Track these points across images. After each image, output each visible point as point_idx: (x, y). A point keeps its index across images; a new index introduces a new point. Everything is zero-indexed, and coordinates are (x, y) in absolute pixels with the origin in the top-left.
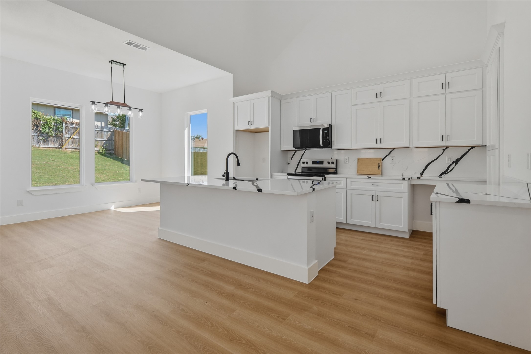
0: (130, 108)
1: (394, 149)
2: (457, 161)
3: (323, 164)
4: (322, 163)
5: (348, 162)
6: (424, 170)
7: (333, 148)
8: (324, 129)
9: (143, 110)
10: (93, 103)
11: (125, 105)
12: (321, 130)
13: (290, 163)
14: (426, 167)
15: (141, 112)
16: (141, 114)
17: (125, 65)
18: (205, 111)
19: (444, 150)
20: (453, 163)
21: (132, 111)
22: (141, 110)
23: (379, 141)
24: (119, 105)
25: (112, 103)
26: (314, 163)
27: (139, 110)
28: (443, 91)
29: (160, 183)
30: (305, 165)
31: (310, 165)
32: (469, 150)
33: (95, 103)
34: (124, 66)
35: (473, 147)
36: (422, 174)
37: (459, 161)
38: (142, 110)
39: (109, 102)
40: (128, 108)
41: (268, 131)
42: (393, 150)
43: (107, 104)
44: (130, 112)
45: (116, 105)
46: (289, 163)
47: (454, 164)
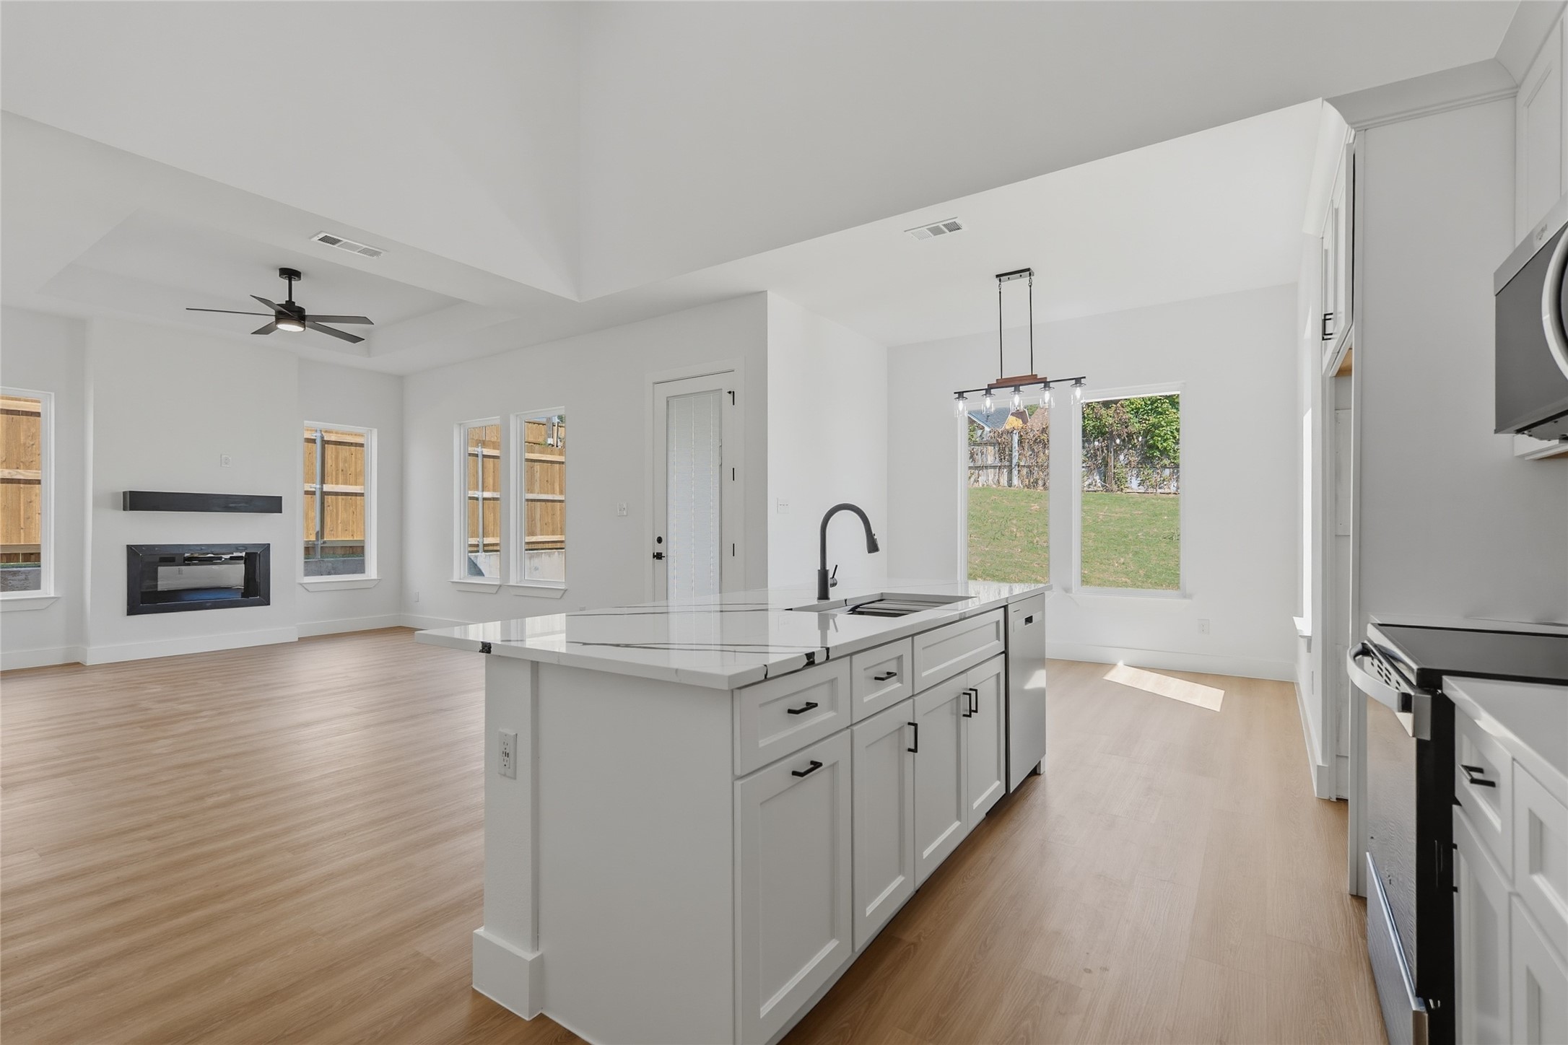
0: (1046, 383)
9: (1084, 377)
10: (960, 395)
11: (1033, 380)
21: (1052, 390)
22: (1078, 381)
24: (1015, 383)
25: (1002, 383)
33: (964, 393)
39: (995, 382)
40: (1042, 385)
43: (988, 391)
44: (1047, 395)
45: (1012, 386)
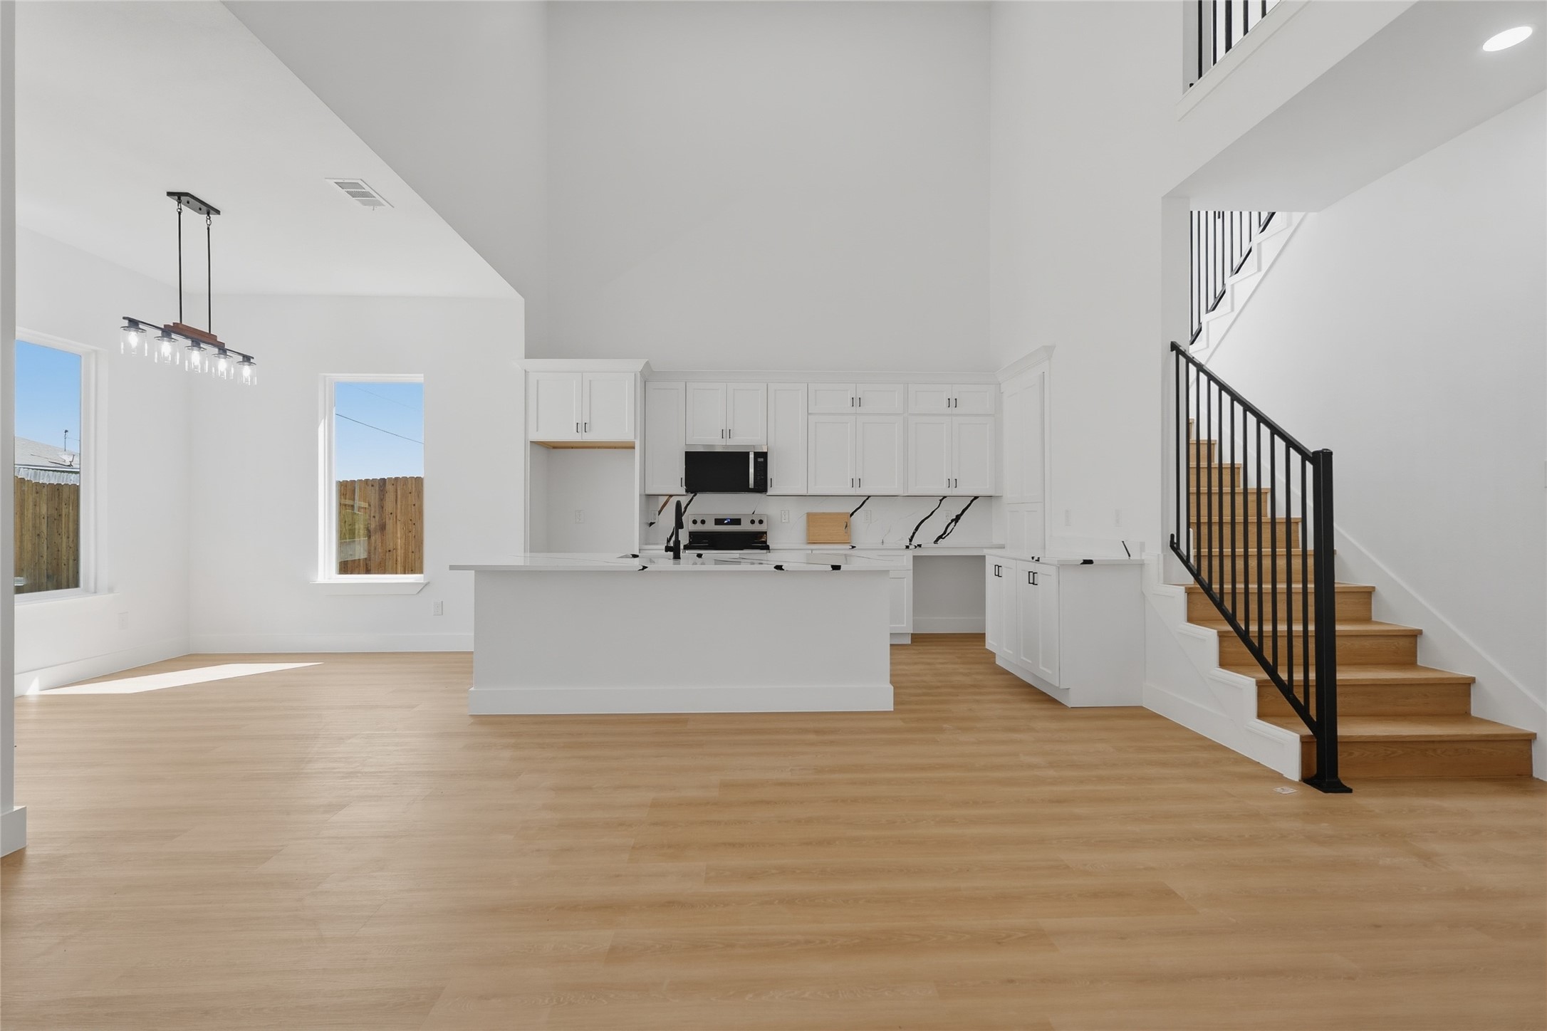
0: (222, 350)
1: (869, 497)
2: (958, 518)
3: (740, 524)
4: (737, 522)
5: (787, 521)
6: (914, 533)
7: (770, 492)
8: (757, 455)
9: (252, 358)
10: (134, 323)
11: (210, 339)
12: (752, 456)
13: (654, 523)
14: (917, 529)
15: (249, 365)
16: (247, 370)
17: (218, 212)
18: (419, 378)
19: (941, 501)
20: (952, 521)
22: (247, 359)
23: (856, 483)
24: (195, 338)
25: (180, 329)
26: (719, 522)
27: (241, 358)
28: (949, 411)
29: (473, 571)
30: (699, 528)
31: (710, 527)
32: (972, 501)
33: (141, 326)
34: (208, 214)
35: (976, 498)
36: (911, 540)
37: (959, 519)
38: (252, 360)
39: (172, 325)
40: (216, 350)
41: (634, 448)
42: (867, 499)
43: (168, 331)
44: (222, 363)
45: (190, 338)
46: (651, 524)
47: (953, 523)
